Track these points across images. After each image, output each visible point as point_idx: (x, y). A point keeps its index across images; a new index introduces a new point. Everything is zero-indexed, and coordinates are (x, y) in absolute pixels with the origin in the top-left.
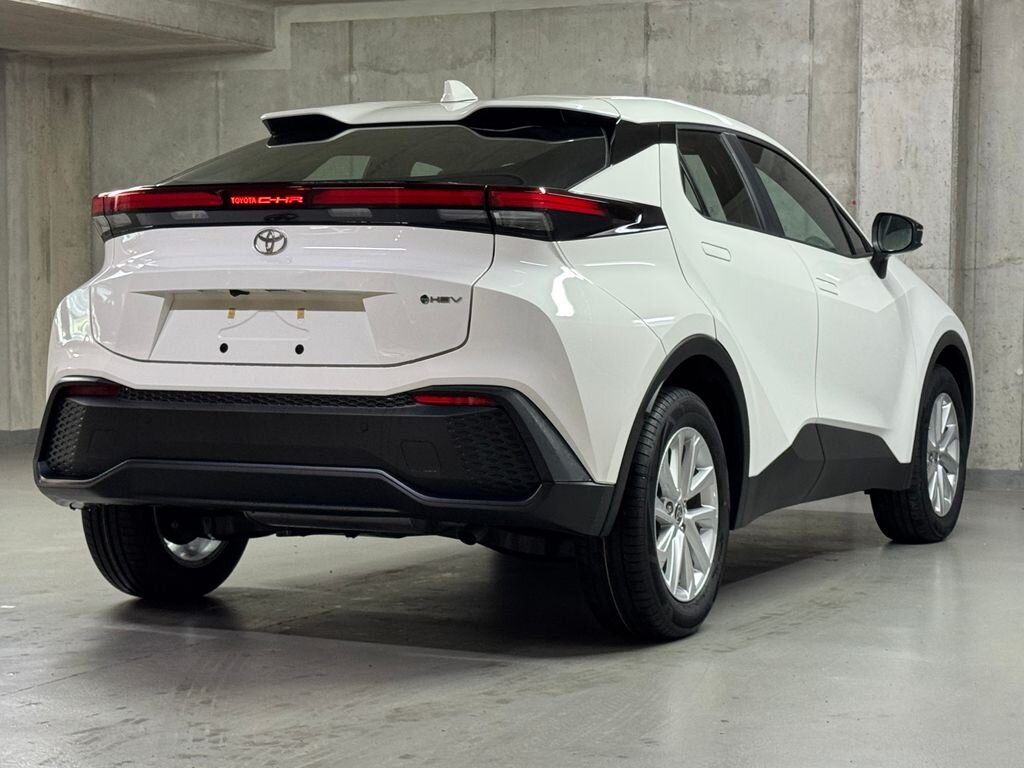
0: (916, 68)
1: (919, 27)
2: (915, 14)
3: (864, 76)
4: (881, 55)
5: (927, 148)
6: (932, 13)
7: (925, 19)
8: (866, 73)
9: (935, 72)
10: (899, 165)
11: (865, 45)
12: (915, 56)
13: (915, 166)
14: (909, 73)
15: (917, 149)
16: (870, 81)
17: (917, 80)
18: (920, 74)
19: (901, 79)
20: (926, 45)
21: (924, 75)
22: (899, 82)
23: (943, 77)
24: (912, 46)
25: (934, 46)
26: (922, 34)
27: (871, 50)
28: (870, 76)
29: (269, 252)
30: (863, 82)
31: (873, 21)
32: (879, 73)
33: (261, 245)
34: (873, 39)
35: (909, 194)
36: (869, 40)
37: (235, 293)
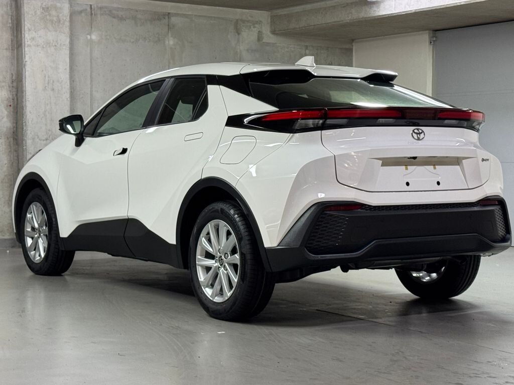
0: (52, 42)
1: (52, 22)
2: (50, 15)
3: (26, 42)
4: (34, 33)
5: (58, 81)
6: (58, 16)
7: (55, 19)
8: (28, 41)
9: (61, 45)
10: (45, 89)
11: (26, 27)
12: (51, 36)
13: (53, 90)
14: (48, 44)
15: (53, 82)
16: (29, 46)
17: (52, 48)
18: (54, 44)
19: (44, 46)
20: (56, 31)
21: (55, 46)
22: (43, 47)
23: (64, 47)
24: (50, 31)
25: (59, 32)
26: (54, 25)
27: (29, 30)
28: (29, 43)
29: (419, 139)
30: (26, 45)
31: (30, 16)
32: (34, 42)
33: (415, 136)
34: (30, 25)
35: (50, 103)
36: (29, 25)
37: (415, 158)
